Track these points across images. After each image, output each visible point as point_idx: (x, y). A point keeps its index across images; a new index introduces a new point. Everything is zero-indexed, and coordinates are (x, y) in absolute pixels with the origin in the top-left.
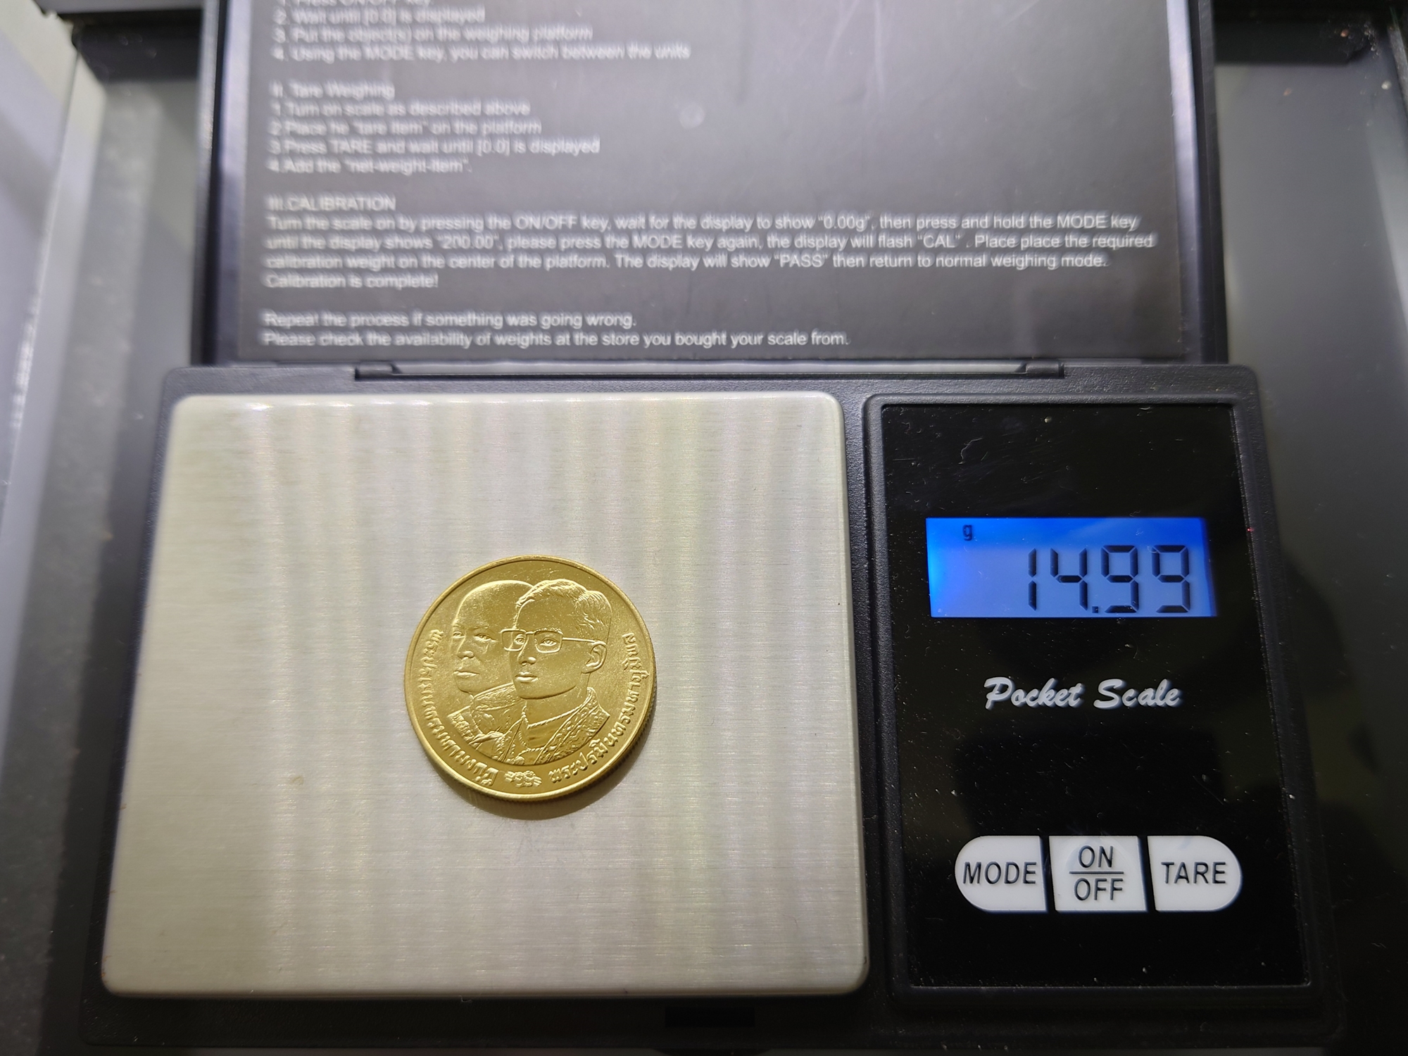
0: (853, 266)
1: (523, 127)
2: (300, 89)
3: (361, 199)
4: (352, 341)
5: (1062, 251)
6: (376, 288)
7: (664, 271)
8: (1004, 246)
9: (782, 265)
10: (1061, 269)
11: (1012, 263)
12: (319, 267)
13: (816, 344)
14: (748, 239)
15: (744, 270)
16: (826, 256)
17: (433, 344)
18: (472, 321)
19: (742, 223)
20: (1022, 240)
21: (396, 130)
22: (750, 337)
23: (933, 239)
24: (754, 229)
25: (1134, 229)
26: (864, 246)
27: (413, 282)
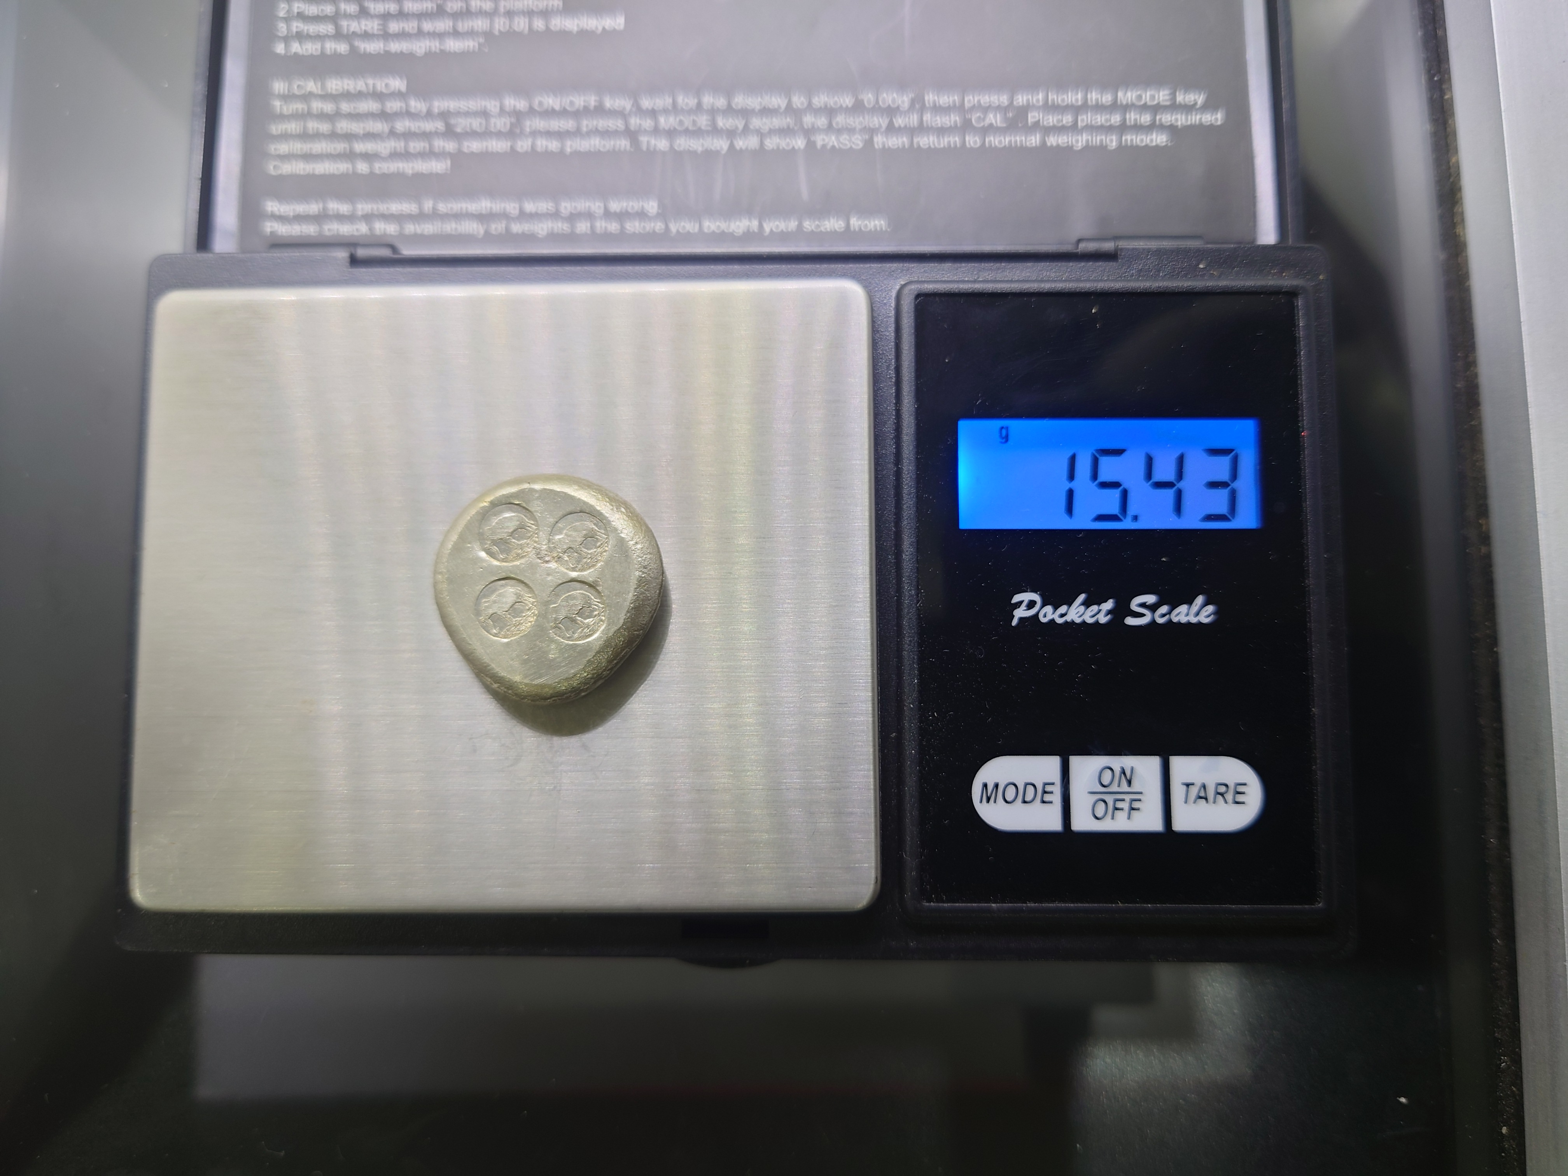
0: (896, 147)
1: (542, 3)
3: (370, 82)
4: (357, 230)
5: (1123, 128)
6: (384, 173)
7: (691, 153)
8: (1060, 124)
9: (819, 147)
10: (1122, 149)
11: (1068, 142)
12: (324, 152)
13: (855, 230)
14: (782, 119)
15: (779, 153)
16: (867, 137)
17: (443, 233)
18: (486, 208)
19: (777, 101)
20: (1079, 118)
21: (408, 8)
22: (783, 225)
23: (982, 116)
24: (789, 108)
25: (1202, 105)
26: (908, 126)
27: (424, 168)
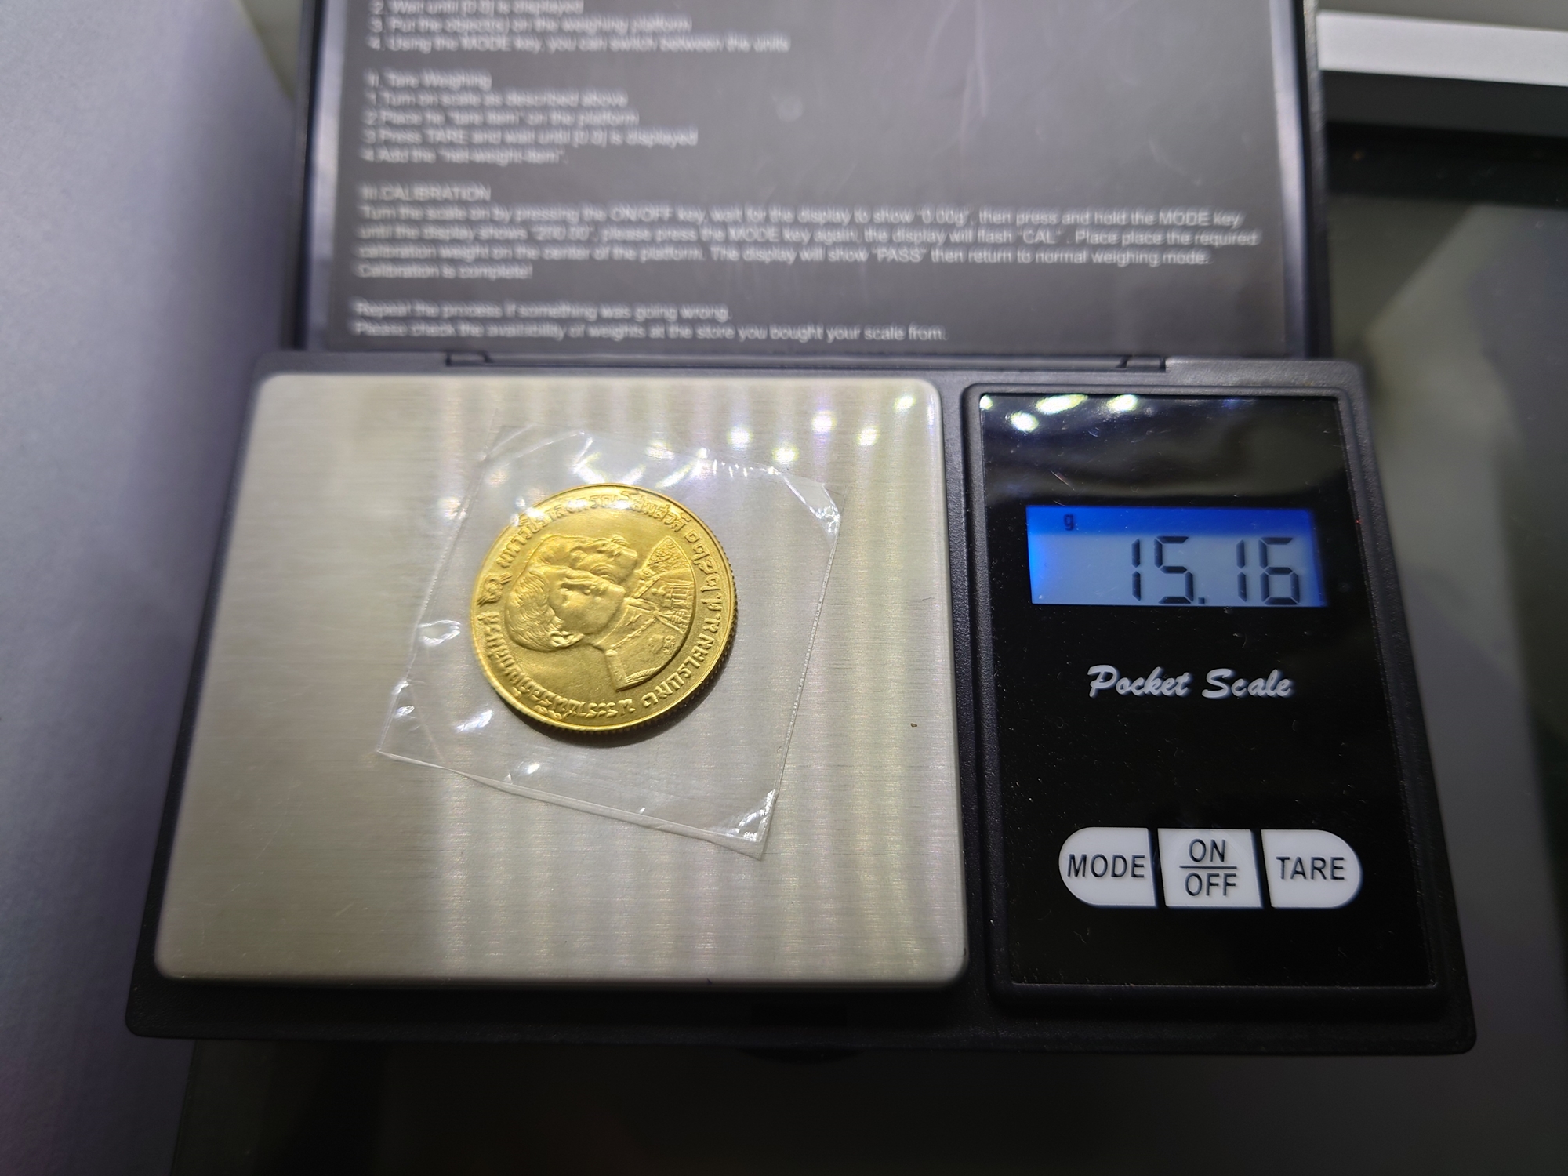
0: (952, 261)
1: (619, 119)
2: (396, 78)
3: (456, 190)
4: (443, 331)
5: (1164, 247)
6: (469, 278)
7: (761, 264)
8: (1105, 242)
9: (880, 259)
10: (1164, 267)
11: (1113, 259)
12: (412, 256)
13: (913, 340)
14: (845, 233)
15: (843, 264)
16: (925, 251)
17: (525, 336)
18: (566, 312)
19: (840, 216)
20: (1123, 237)
21: (492, 121)
22: (846, 332)
23: (1033, 234)
24: (852, 223)
25: (1237, 226)
26: (963, 241)
27: (507, 273)
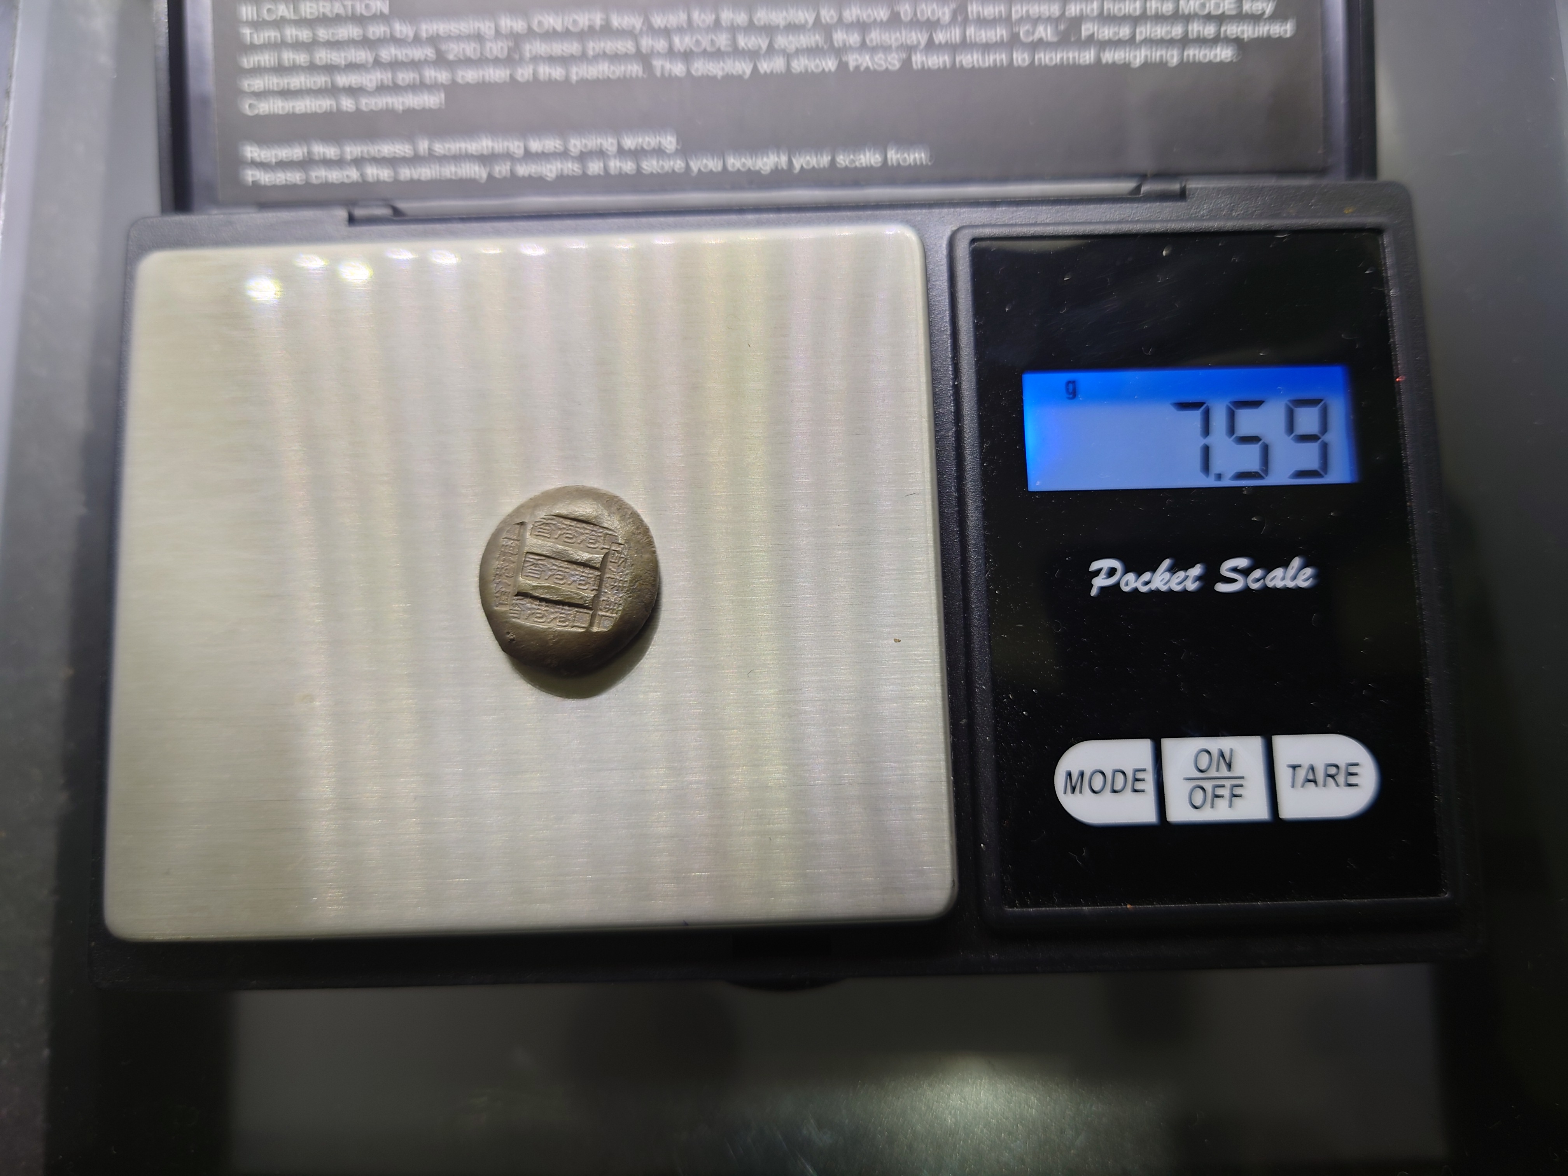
0: (936, 67)
3: (348, 3)
4: (347, 176)
5: (1185, 42)
6: (372, 111)
7: (711, 79)
8: (1117, 38)
9: (851, 68)
10: (1183, 65)
11: (1125, 58)
12: (304, 88)
13: (893, 165)
14: (810, 37)
15: (807, 77)
16: (904, 56)
17: (443, 179)
18: (487, 147)
19: (804, 16)
20: (1138, 31)
22: (815, 159)
23: (1031, 30)
24: (818, 24)
25: (1270, 15)
26: (949, 42)
27: (416, 102)
